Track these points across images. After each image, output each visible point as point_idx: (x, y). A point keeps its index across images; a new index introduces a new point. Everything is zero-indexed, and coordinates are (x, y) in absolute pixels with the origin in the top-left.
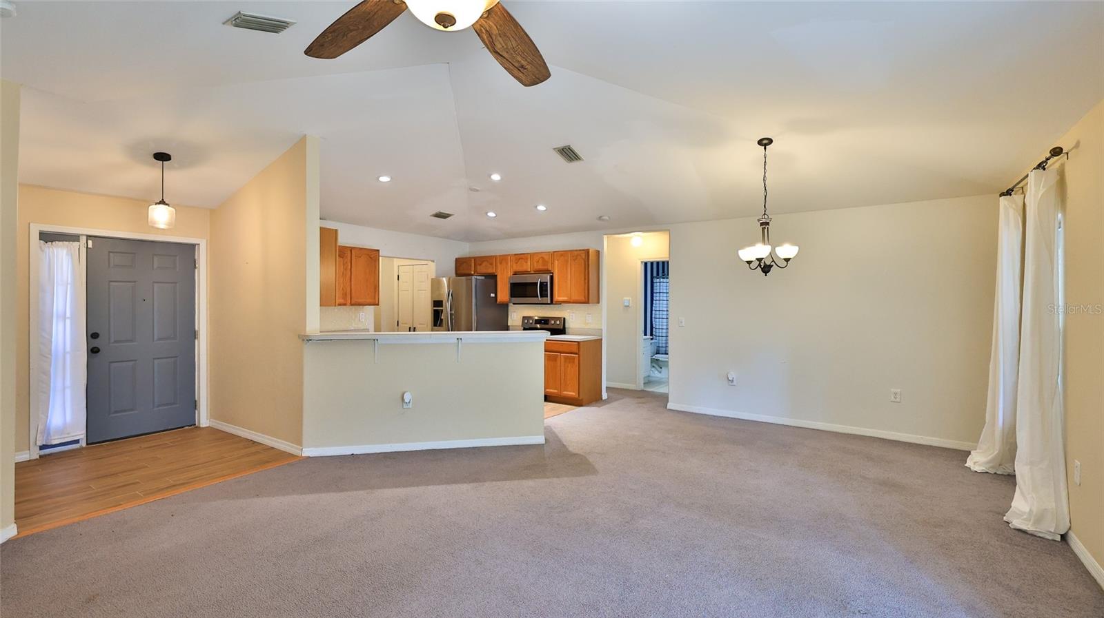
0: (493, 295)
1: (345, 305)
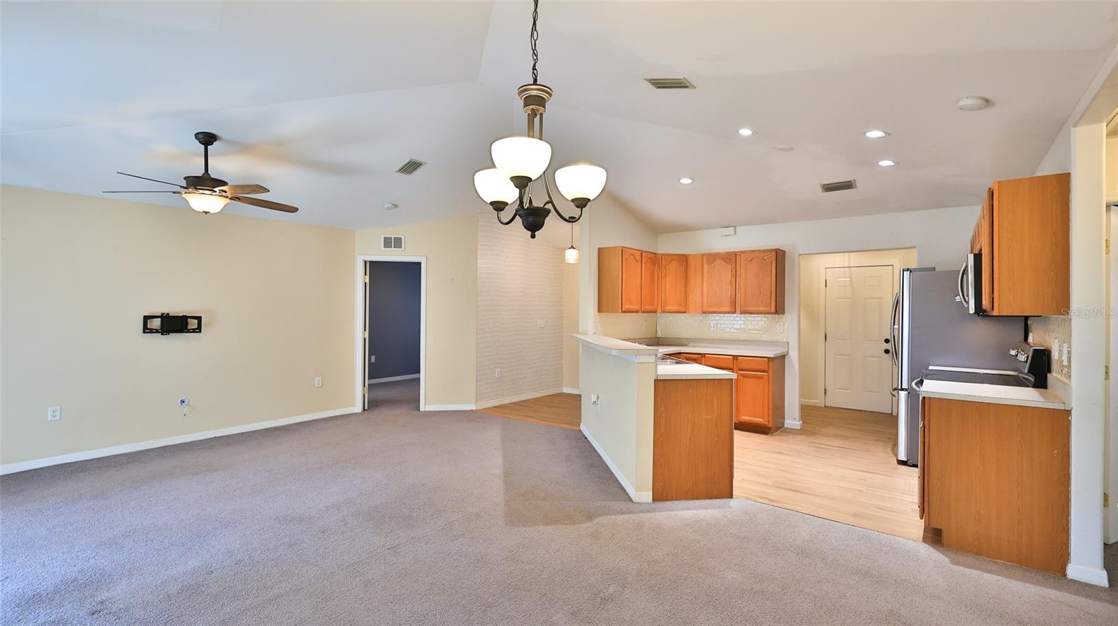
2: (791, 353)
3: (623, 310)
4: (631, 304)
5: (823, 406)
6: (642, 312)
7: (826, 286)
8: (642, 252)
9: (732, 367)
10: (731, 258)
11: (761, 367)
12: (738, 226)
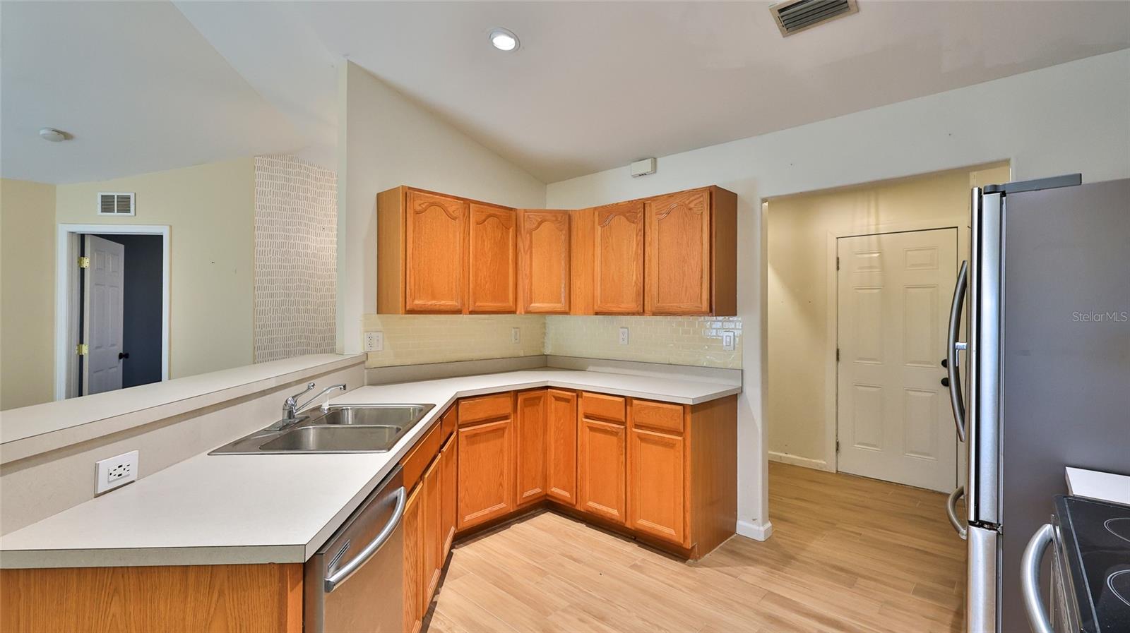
2: (747, 389)
3: (408, 308)
4: (434, 298)
5: (835, 472)
6: (471, 313)
7: (838, 269)
8: (467, 202)
9: (624, 420)
10: (637, 211)
11: (669, 424)
12: (660, 157)
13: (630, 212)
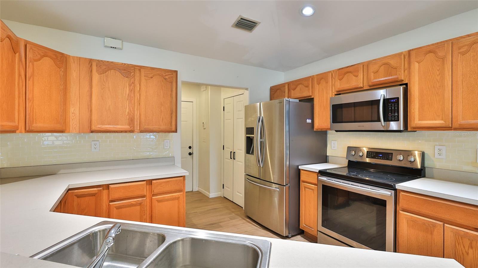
0: (309, 121)
1: (132, 131)
12: (125, 42)
13: (125, 70)
